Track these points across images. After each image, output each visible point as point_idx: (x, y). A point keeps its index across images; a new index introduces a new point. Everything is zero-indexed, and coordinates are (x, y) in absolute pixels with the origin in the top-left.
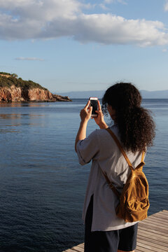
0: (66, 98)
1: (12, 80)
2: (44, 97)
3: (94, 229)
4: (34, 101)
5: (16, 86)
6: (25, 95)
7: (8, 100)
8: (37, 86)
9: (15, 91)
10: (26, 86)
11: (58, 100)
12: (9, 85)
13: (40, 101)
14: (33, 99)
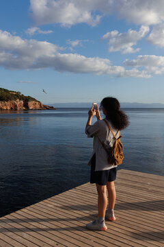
0: (52, 107)
1: (17, 96)
2: (38, 106)
3: (96, 169)
4: (32, 109)
5: (20, 100)
6: (26, 105)
7: (14, 108)
8: (34, 99)
9: (19, 103)
10: (27, 100)
11: (47, 109)
12: (15, 99)
13: (35, 110)
14: (31, 108)
